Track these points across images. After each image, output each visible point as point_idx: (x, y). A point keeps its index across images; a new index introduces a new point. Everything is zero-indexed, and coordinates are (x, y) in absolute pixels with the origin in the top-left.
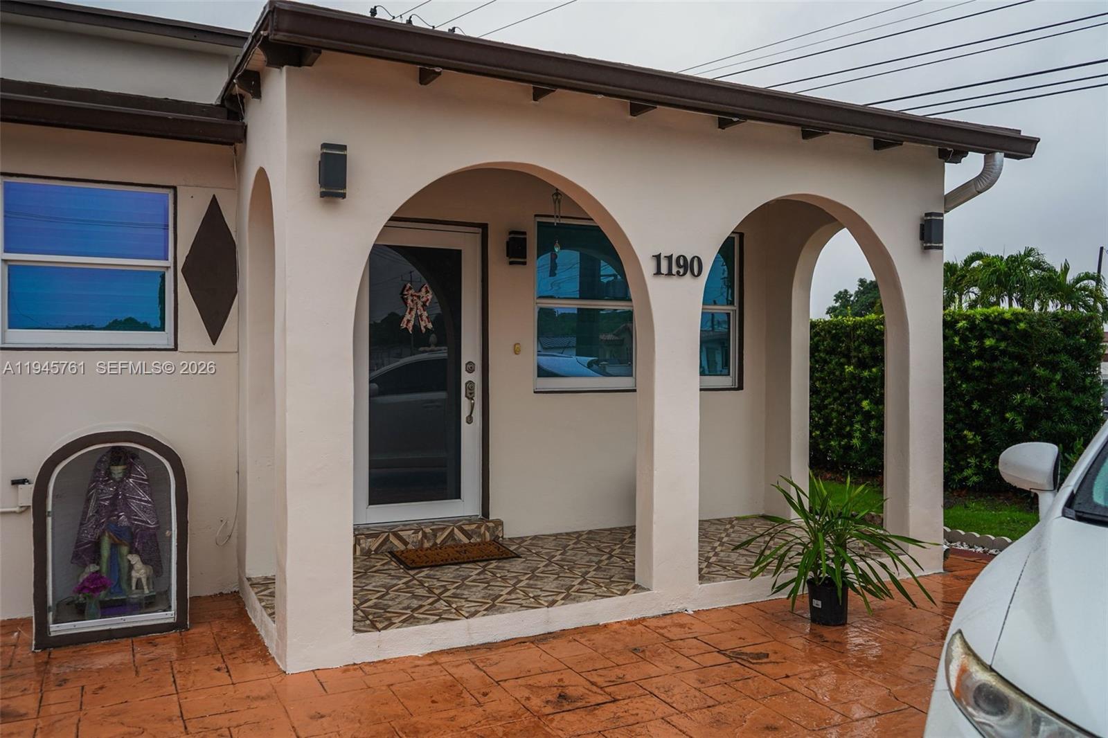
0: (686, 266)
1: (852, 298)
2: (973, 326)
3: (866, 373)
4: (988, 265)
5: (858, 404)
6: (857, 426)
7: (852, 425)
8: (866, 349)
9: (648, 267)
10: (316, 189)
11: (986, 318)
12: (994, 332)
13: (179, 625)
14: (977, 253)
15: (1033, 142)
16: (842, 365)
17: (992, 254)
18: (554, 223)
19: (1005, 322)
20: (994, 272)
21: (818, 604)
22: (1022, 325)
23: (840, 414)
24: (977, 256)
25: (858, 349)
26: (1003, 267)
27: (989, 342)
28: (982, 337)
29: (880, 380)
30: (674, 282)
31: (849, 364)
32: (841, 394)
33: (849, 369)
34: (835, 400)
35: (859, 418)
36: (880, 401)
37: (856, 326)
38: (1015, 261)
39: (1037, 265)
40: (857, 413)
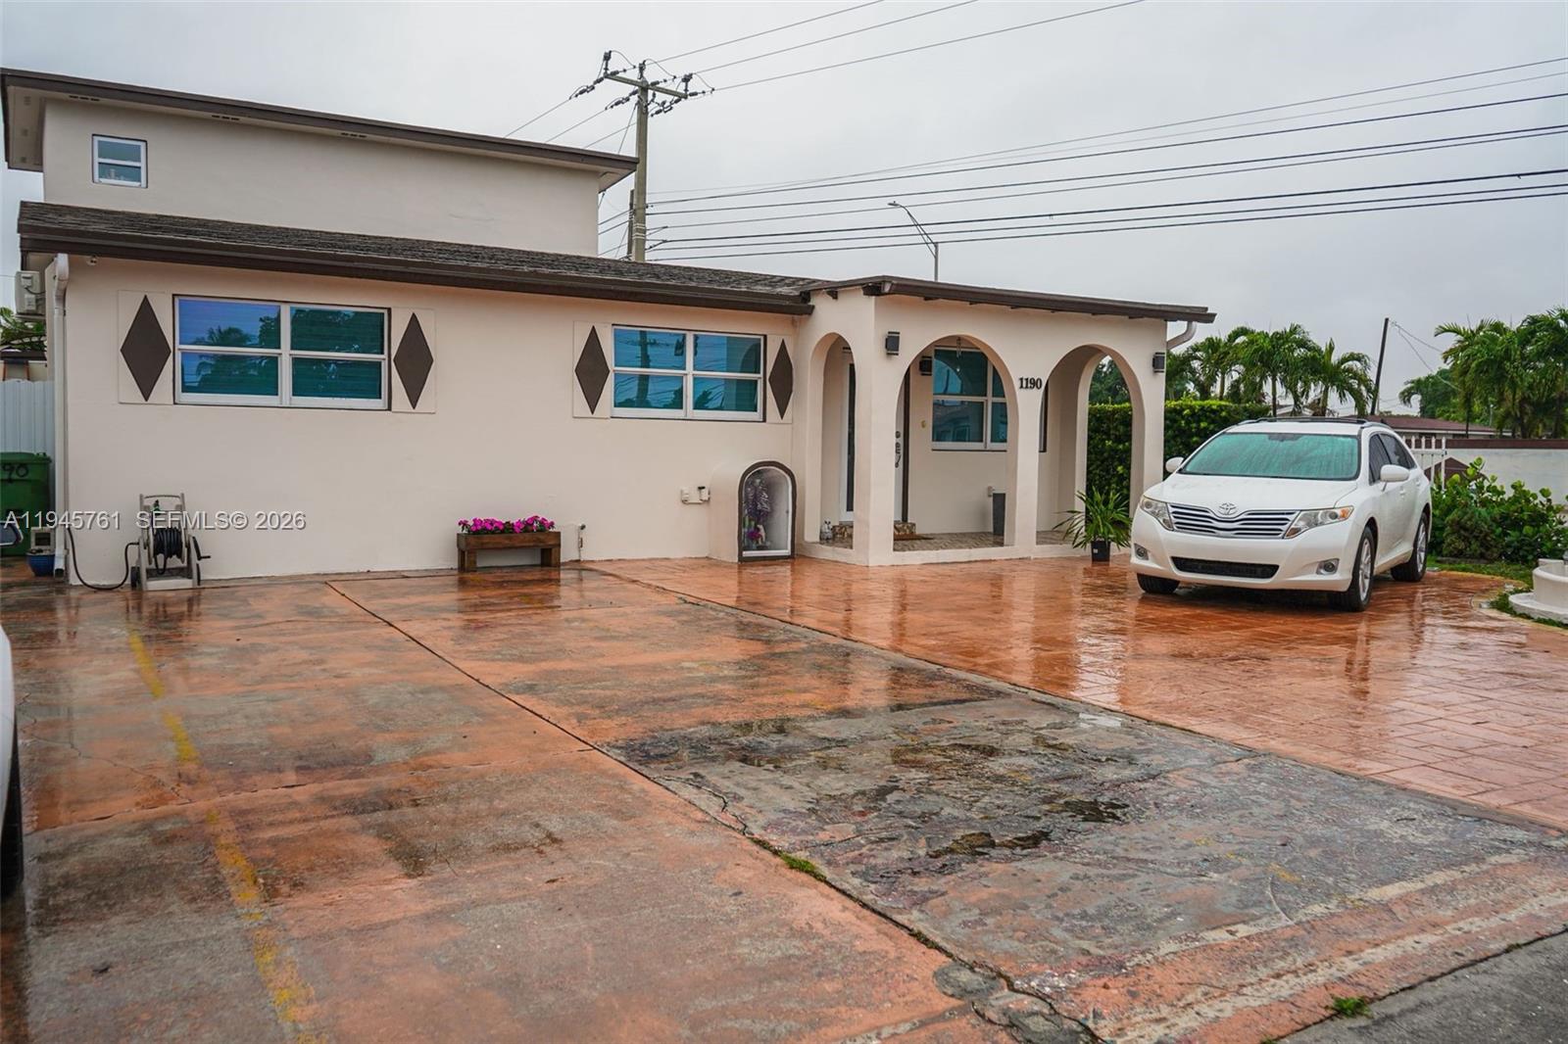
0: (1034, 383)
1: (1105, 369)
2: (1193, 414)
3: (1121, 447)
4: (1251, 342)
5: (1115, 469)
6: (1114, 485)
7: (1109, 485)
8: (1121, 428)
9: (1017, 384)
10: (884, 350)
11: (1202, 408)
12: (1207, 418)
13: (791, 557)
14: (1242, 328)
15: (1214, 315)
16: (1104, 440)
17: (1258, 330)
18: (955, 352)
19: (1214, 412)
20: (1256, 351)
21: (1096, 551)
22: (1224, 414)
23: (1101, 477)
24: (1243, 331)
25: (1116, 428)
26: (1267, 345)
27: (1203, 425)
28: (1198, 422)
29: (1128, 451)
30: (1029, 390)
31: (1109, 439)
32: (1102, 462)
33: (1109, 443)
34: (1098, 467)
35: (1115, 479)
36: (1128, 467)
37: (1115, 412)
38: (1280, 338)
39: (1303, 344)
40: (1113, 476)
